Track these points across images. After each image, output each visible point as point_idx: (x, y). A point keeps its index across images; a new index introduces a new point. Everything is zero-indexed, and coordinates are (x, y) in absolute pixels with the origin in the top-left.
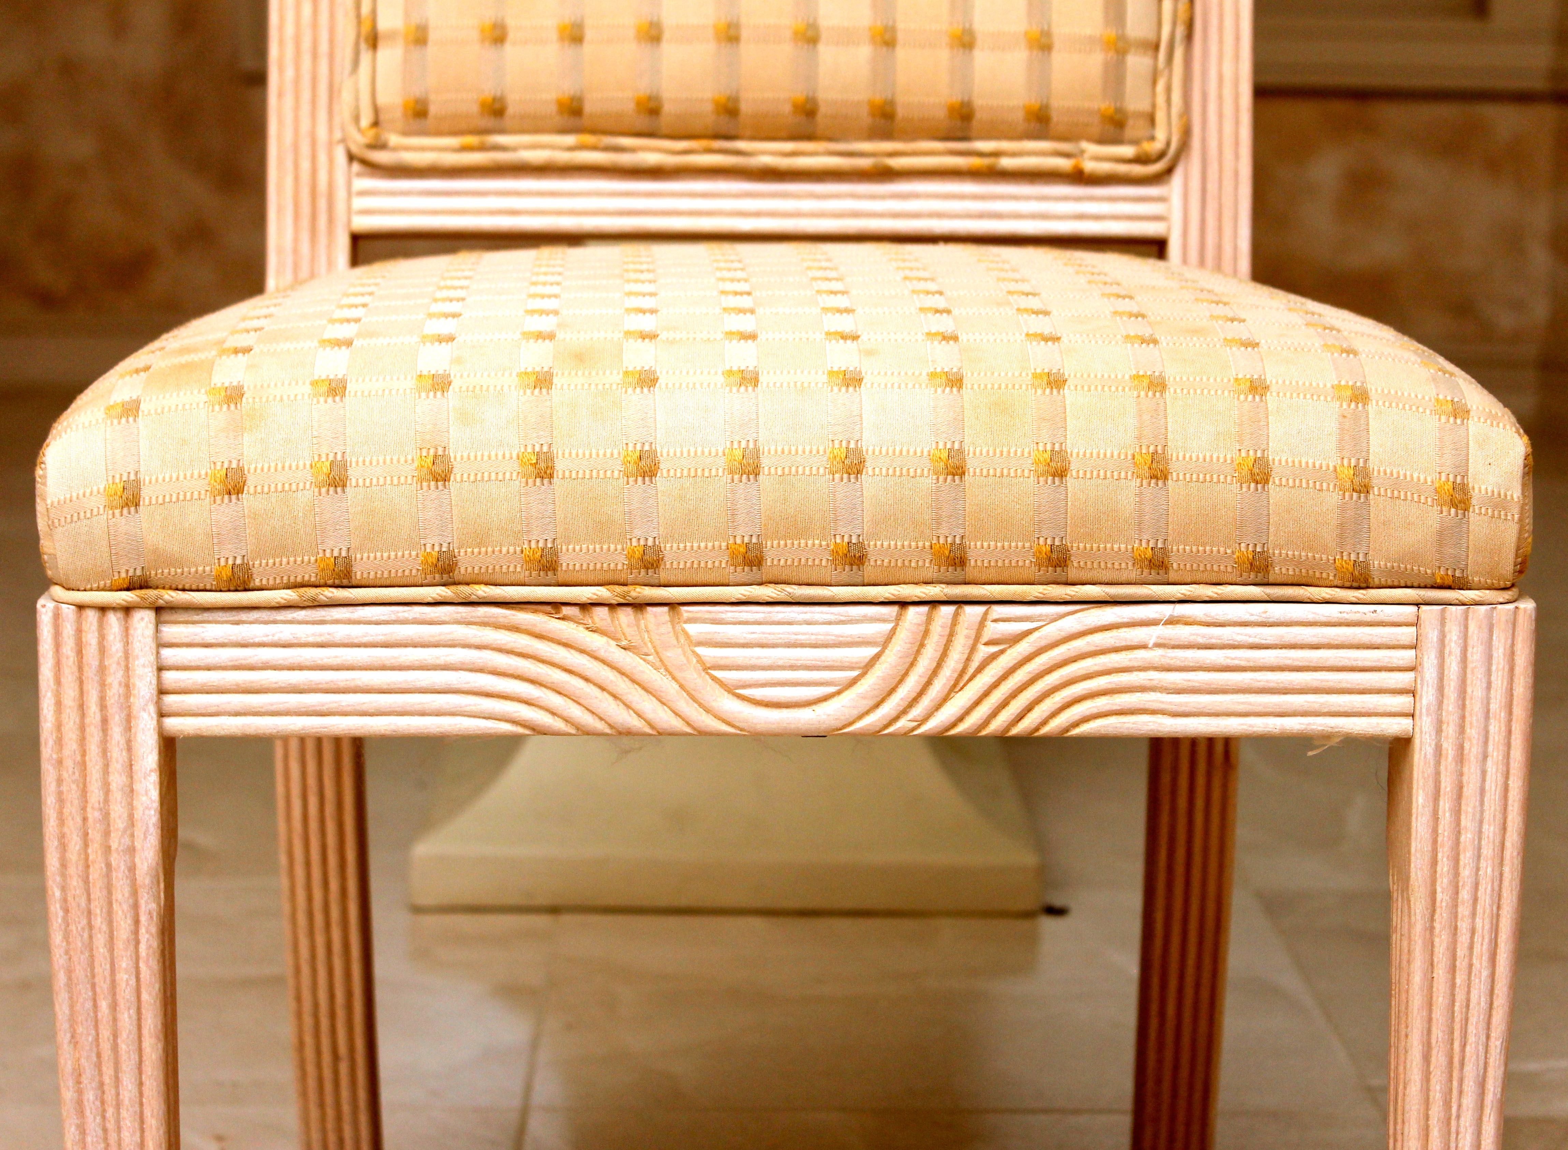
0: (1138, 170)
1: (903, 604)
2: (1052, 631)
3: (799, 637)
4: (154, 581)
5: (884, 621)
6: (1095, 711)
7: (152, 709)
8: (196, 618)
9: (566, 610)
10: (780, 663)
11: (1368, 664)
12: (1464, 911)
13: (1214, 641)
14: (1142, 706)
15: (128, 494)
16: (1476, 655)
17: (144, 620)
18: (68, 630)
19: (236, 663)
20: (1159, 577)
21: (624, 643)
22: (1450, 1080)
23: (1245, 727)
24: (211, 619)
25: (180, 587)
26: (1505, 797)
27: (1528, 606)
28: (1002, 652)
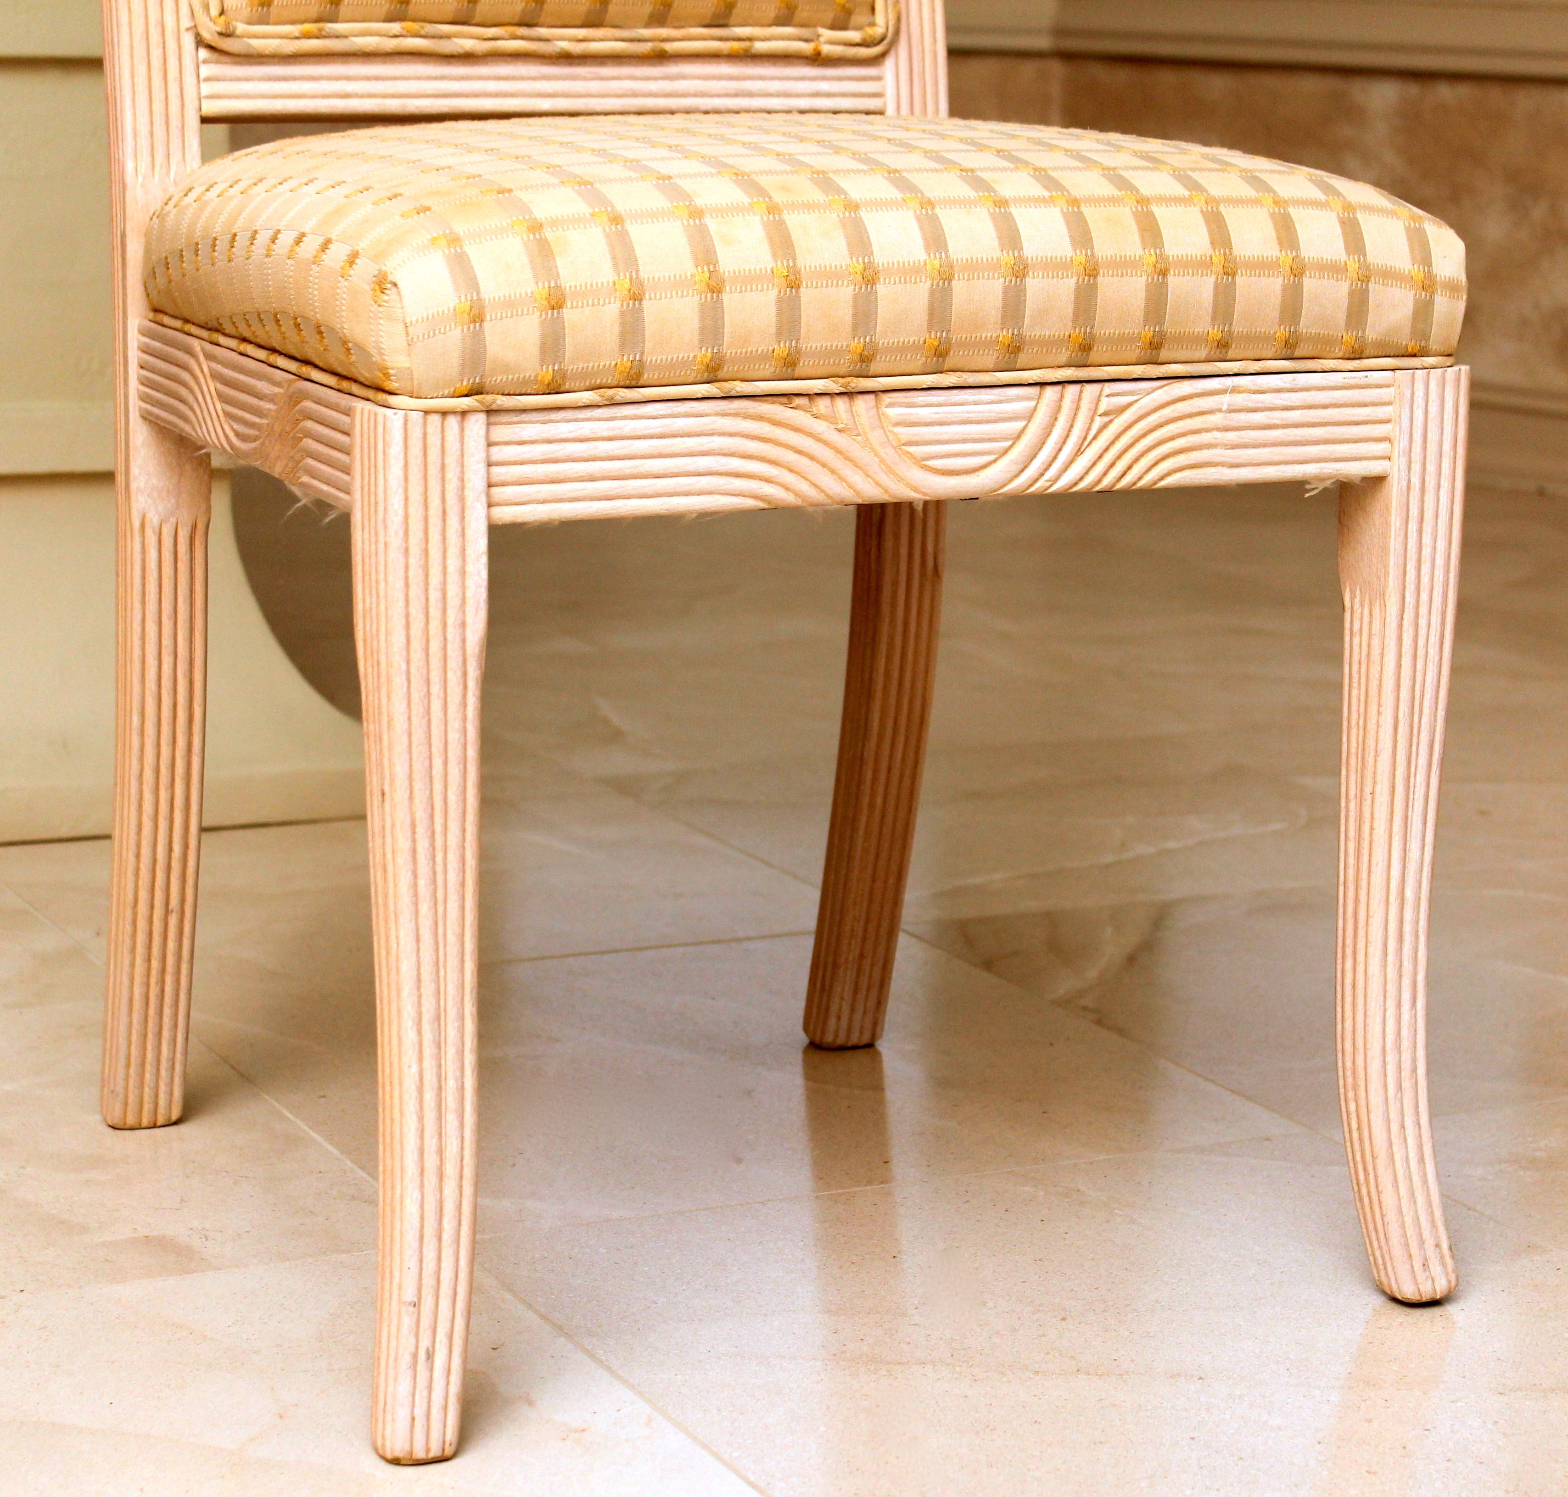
0: (864, 52)
1: (1042, 384)
2: (1147, 402)
3: (971, 415)
4: (487, 387)
5: (1029, 399)
6: (1177, 465)
7: (484, 499)
8: (516, 419)
9: (798, 401)
10: (956, 437)
11: (1361, 418)
12: (1423, 610)
13: (1259, 405)
14: (1208, 460)
15: (475, 311)
16: (1433, 409)
17: (477, 424)
18: (416, 434)
19: (546, 457)
20: (1221, 356)
21: (841, 426)
22: (1411, 746)
23: (1279, 473)
24: (527, 419)
25: (506, 392)
26: (1451, 519)
27: (1465, 368)
28: (1111, 421)
